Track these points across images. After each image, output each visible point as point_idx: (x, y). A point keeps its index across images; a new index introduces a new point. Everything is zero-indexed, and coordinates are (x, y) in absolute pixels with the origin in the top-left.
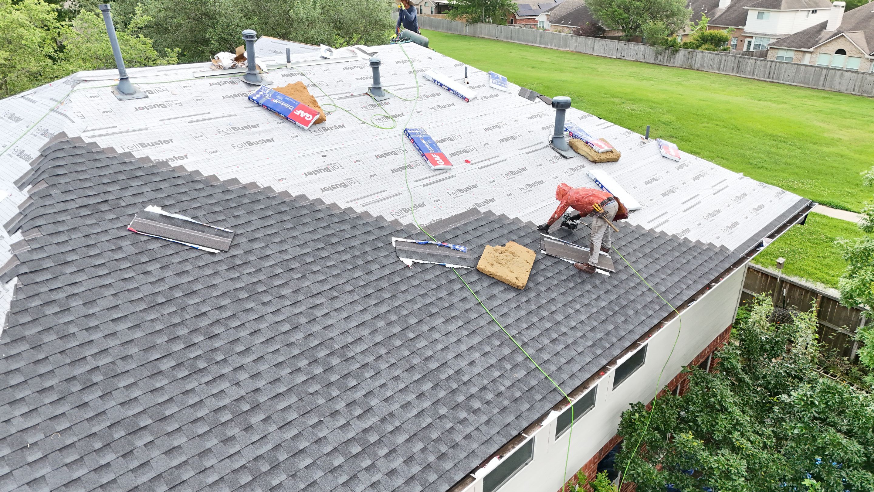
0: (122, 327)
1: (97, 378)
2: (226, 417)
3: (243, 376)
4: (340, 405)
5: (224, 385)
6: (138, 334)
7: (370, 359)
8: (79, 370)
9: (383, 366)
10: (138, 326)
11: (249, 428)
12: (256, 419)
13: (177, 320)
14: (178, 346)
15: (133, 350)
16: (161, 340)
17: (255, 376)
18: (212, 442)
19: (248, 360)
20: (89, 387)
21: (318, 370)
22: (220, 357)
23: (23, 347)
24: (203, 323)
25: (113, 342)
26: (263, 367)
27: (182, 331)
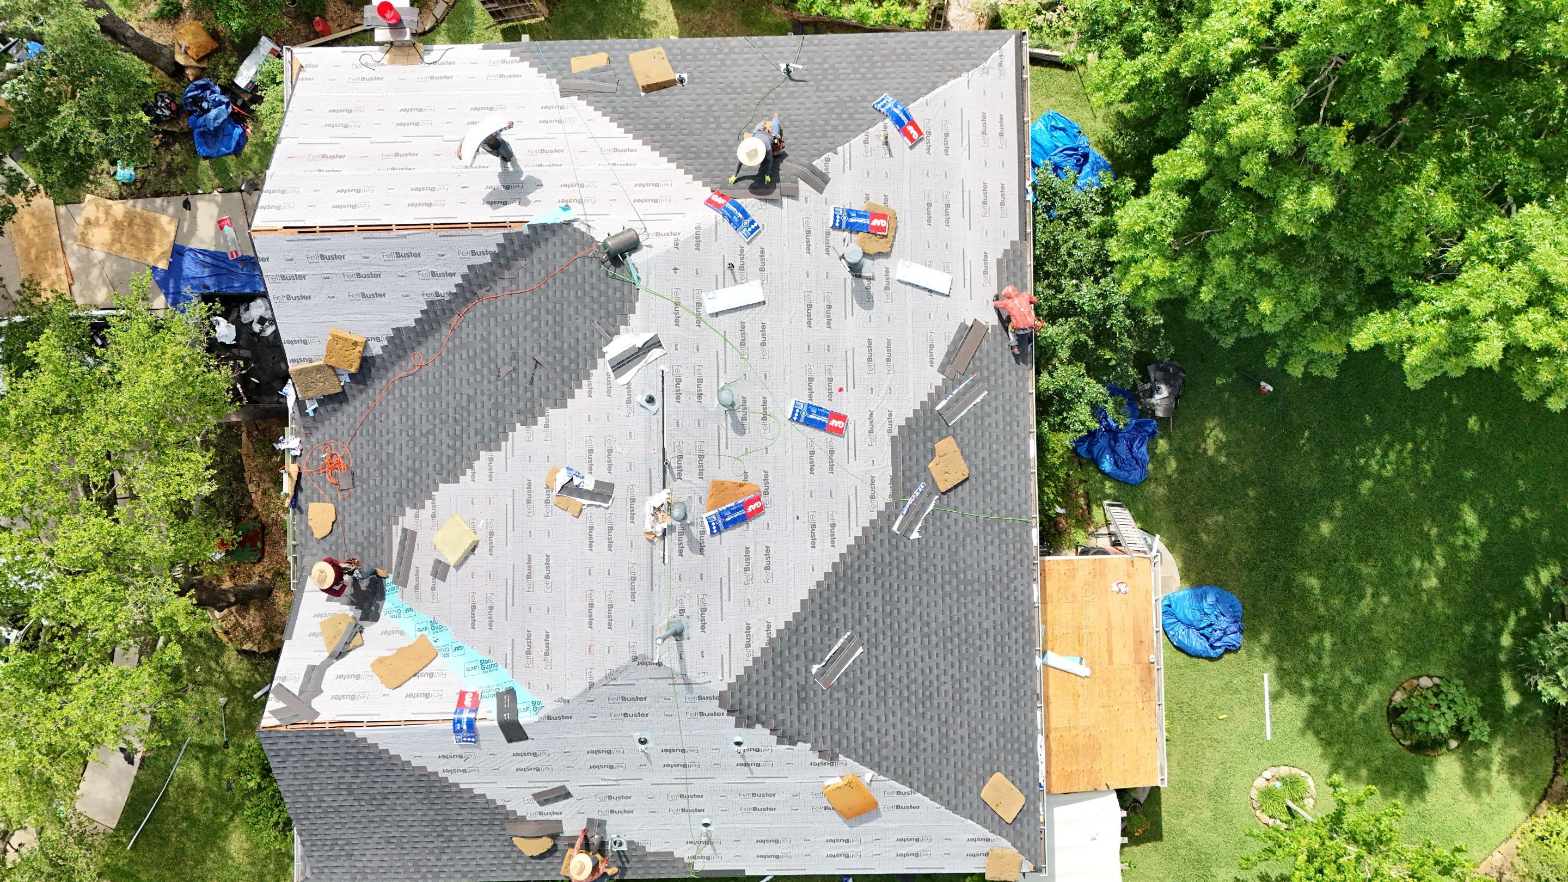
0: (891, 719)
1: (915, 740)
2: (958, 697)
3: (943, 678)
4: (978, 643)
5: (943, 689)
6: (898, 714)
7: (963, 610)
8: (907, 746)
9: (970, 606)
10: (893, 712)
11: (968, 690)
12: (965, 684)
13: (898, 692)
14: (913, 699)
15: (907, 720)
16: (906, 705)
17: (945, 673)
18: (966, 708)
19: (935, 671)
20: (917, 745)
21: (956, 641)
22: (927, 683)
23: (884, 764)
24: (905, 681)
25: (899, 726)
26: (942, 666)
27: (906, 693)
